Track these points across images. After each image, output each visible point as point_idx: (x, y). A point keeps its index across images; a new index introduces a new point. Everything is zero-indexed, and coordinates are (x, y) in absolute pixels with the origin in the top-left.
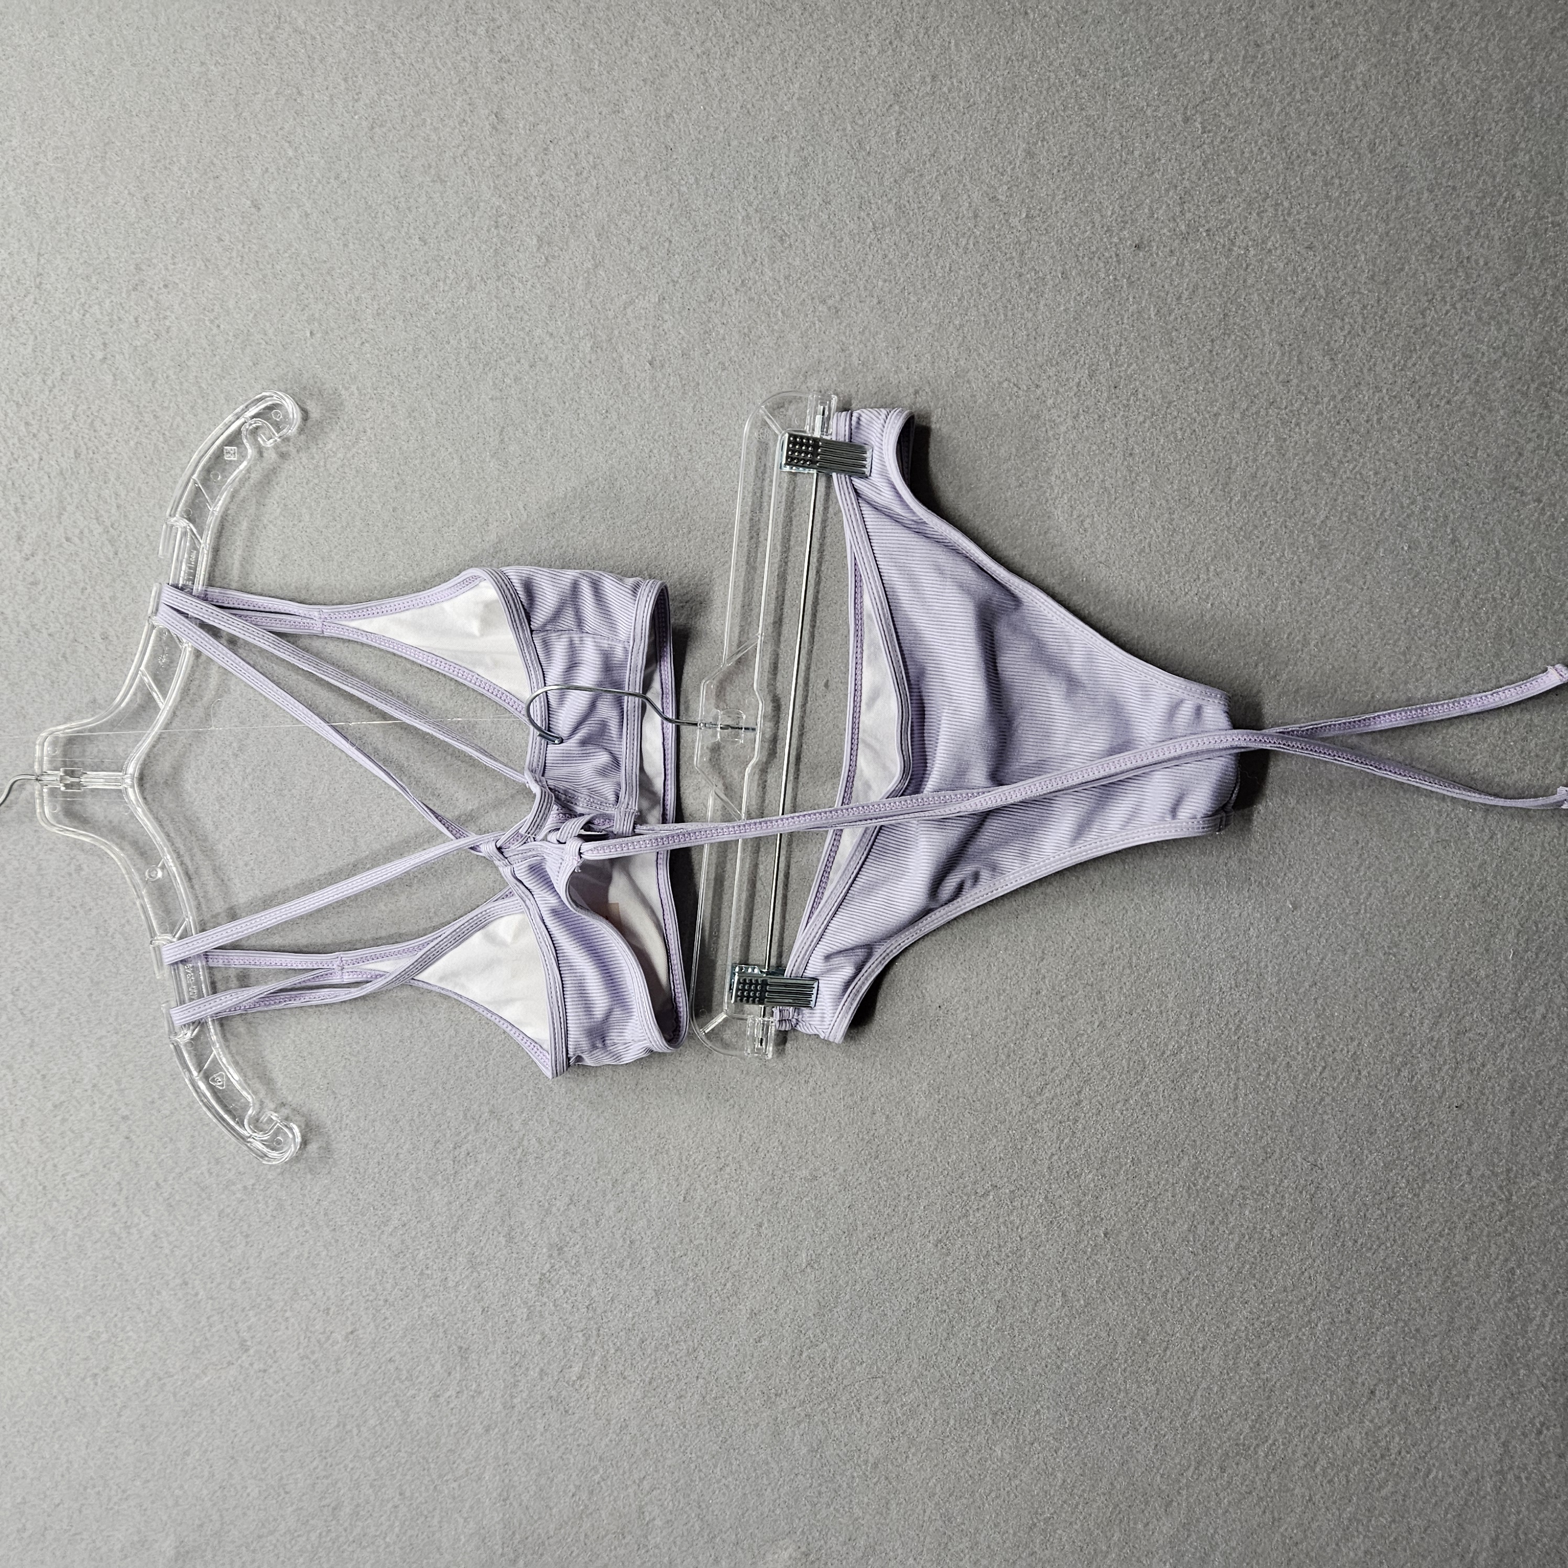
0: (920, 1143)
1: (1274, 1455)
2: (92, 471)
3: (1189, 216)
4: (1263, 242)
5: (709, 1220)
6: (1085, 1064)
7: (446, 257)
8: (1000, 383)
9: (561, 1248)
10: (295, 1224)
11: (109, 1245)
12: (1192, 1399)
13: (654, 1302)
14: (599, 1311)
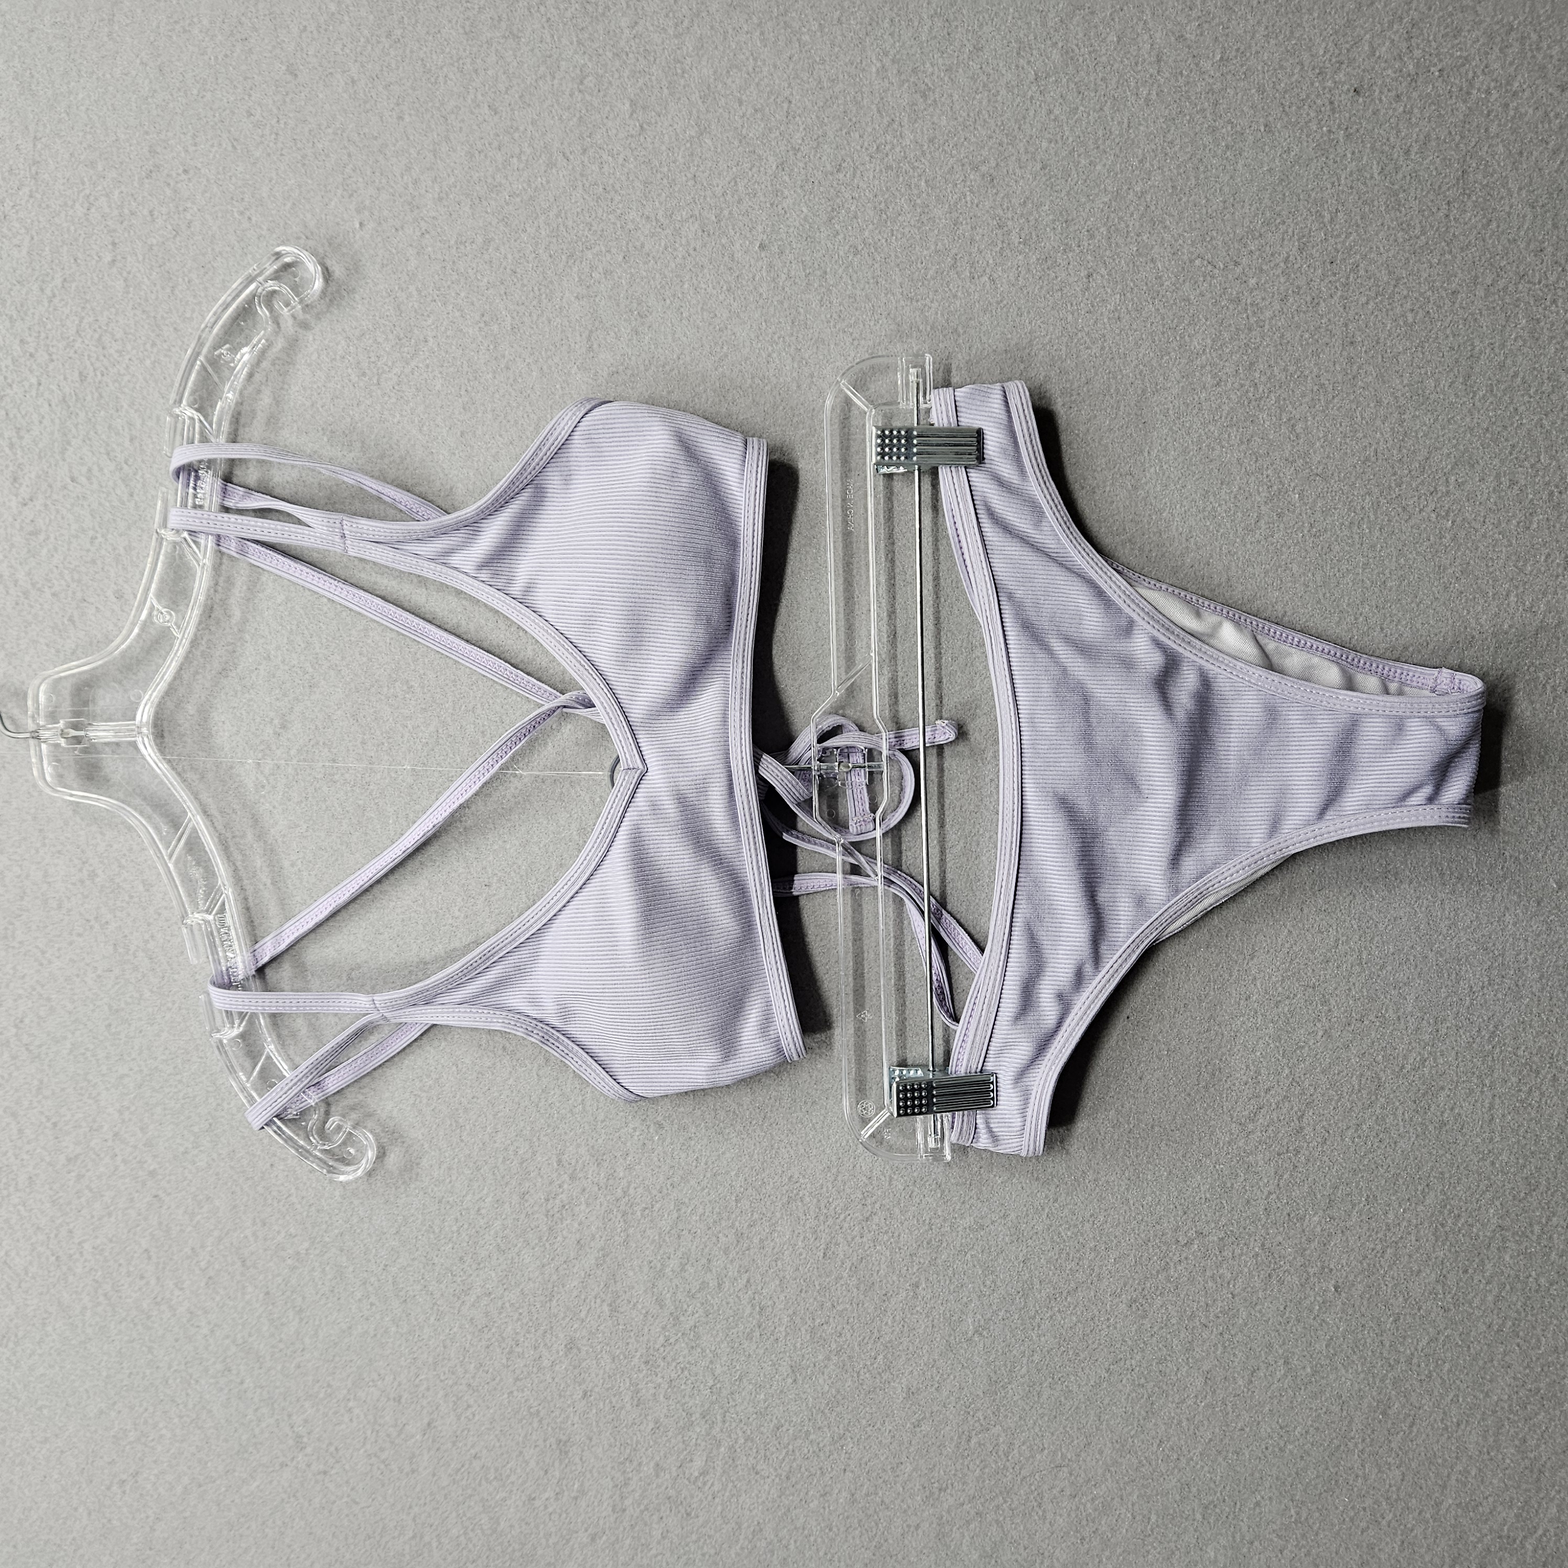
0: (1107, 1182)
1: (1544, 1549)
2: (101, 396)
3: (1417, 53)
4: (1508, 83)
5: (854, 1281)
6: (1307, 1083)
7: (522, 128)
8: (1191, 261)
12: (1444, 1487)
14: (725, 1393)
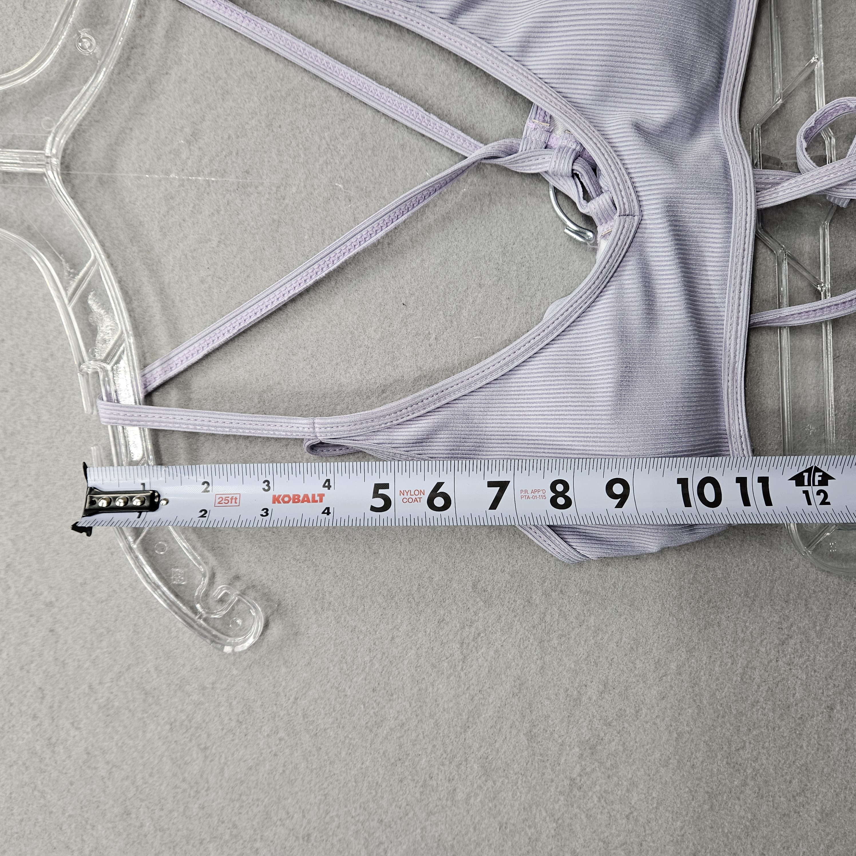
9: (593, 748)
10: (266, 729)
11: (27, 768)
13: (706, 807)
